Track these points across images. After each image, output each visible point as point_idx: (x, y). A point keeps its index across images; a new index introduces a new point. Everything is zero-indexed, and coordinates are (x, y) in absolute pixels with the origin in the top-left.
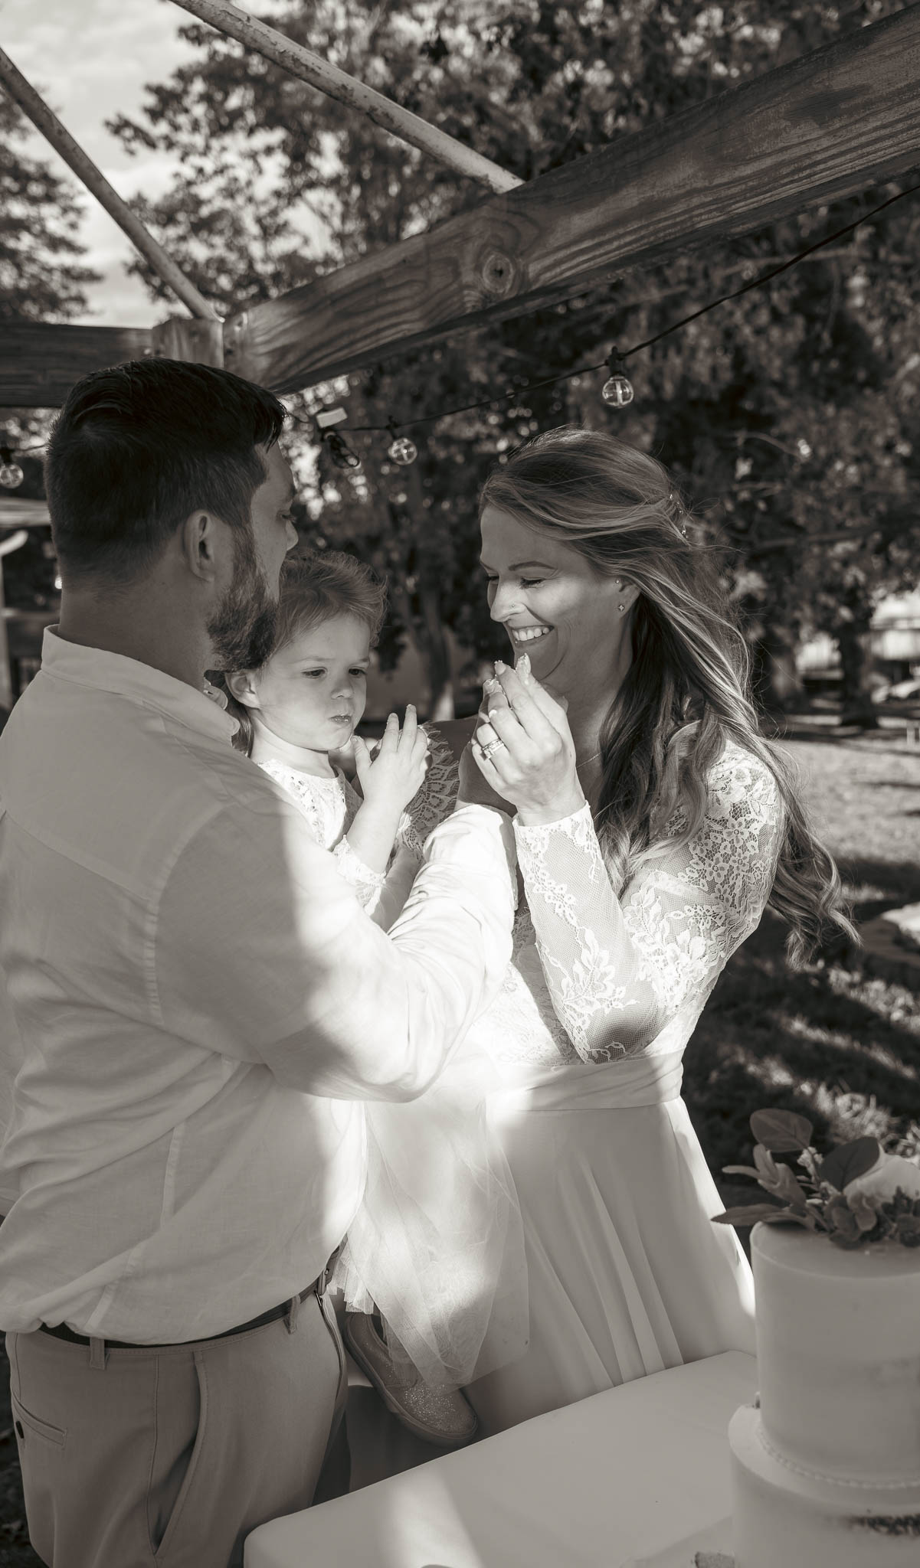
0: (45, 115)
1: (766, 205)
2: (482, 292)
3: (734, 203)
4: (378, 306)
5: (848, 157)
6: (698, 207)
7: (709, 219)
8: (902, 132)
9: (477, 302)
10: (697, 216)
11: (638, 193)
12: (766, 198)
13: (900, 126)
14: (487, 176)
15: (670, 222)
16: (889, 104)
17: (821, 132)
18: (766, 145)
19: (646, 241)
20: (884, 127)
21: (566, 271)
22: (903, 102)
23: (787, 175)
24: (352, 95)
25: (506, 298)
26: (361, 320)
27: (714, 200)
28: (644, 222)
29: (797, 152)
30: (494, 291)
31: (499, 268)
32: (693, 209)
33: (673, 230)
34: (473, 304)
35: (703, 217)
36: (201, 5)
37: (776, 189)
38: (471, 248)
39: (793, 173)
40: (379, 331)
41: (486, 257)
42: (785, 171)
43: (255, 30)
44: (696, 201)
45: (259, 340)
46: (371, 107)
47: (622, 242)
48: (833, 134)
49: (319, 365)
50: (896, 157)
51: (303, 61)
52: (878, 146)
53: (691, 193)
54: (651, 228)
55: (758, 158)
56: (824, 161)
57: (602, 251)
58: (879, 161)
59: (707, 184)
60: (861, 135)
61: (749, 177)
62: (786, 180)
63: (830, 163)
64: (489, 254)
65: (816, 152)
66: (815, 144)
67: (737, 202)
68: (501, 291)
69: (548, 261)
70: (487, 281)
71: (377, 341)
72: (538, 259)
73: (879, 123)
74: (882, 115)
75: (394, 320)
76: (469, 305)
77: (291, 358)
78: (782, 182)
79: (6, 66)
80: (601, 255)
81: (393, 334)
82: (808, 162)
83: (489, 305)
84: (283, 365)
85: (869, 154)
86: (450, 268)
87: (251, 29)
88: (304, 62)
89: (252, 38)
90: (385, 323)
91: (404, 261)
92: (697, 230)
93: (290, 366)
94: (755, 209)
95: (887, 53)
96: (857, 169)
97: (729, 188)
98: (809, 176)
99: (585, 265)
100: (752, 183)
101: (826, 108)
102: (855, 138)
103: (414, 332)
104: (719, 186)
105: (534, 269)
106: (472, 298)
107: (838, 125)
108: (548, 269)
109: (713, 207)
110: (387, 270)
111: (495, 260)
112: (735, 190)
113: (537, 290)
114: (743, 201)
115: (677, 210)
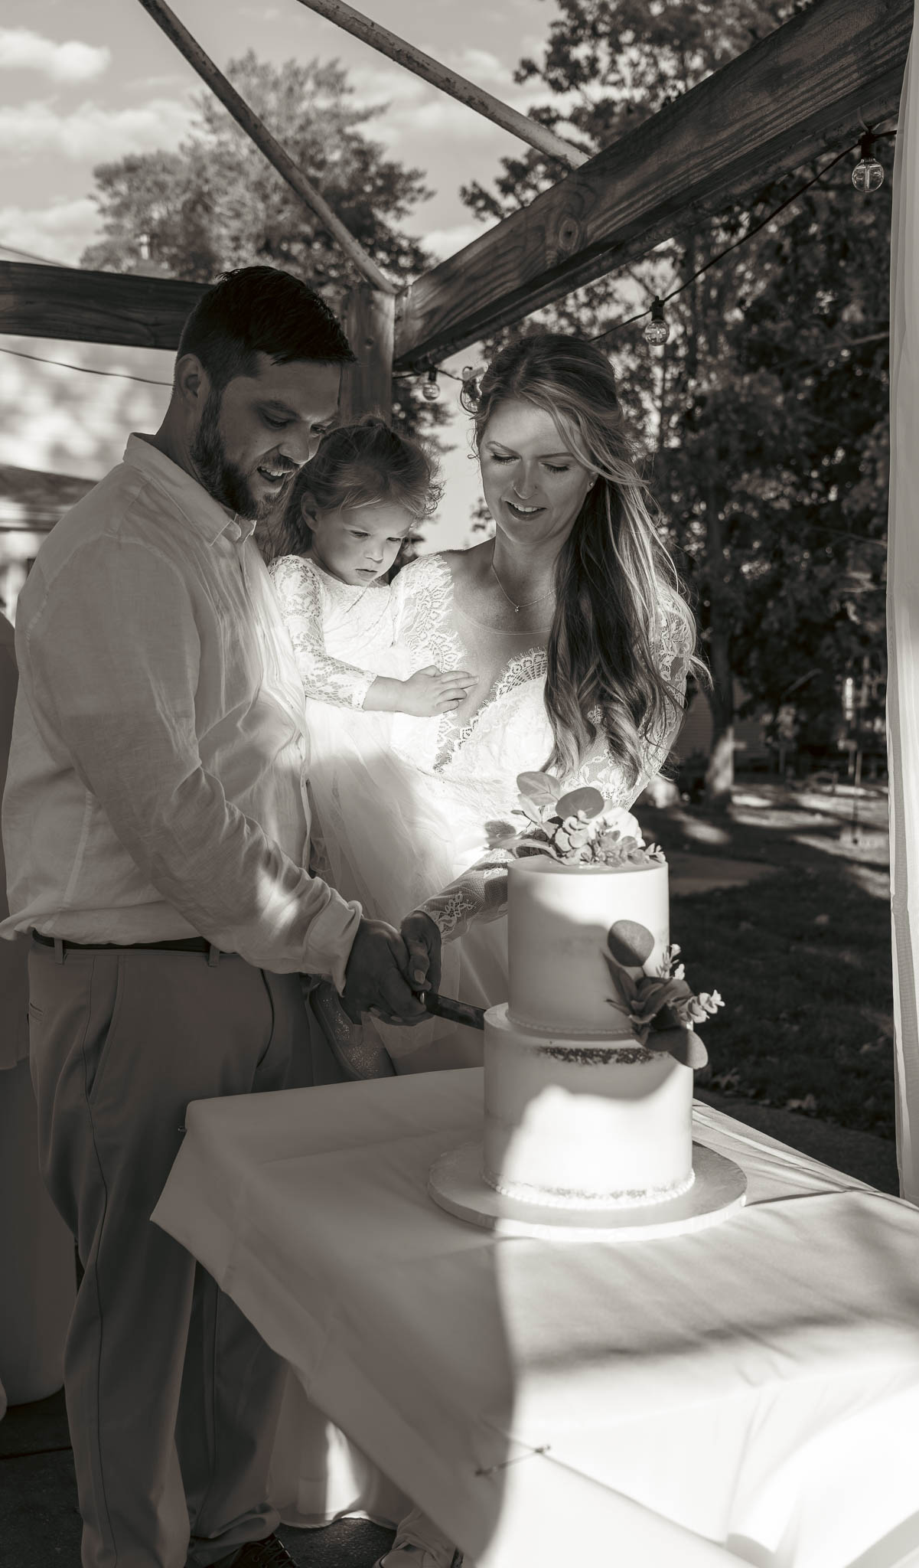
1: (735, 161)
2: (557, 251)
3: (714, 162)
4: (493, 270)
5: (785, 117)
6: (692, 168)
7: (698, 177)
8: (818, 94)
9: (553, 259)
10: (692, 174)
11: (658, 160)
12: (734, 156)
13: (817, 89)
14: (565, 156)
15: (676, 181)
16: (812, 72)
17: (768, 100)
18: (736, 113)
19: (659, 198)
20: (808, 91)
21: (610, 228)
22: (820, 70)
23: (748, 136)
24: (454, 87)
25: (572, 253)
26: (482, 283)
27: (704, 160)
28: (659, 183)
29: (756, 116)
30: (564, 249)
31: (569, 230)
32: (689, 170)
33: (676, 188)
34: (551, 261)
35: (696, 175)
36: (335, 13)
37: (740, 147)
38: (553, 216)
39: (751, 134)
40: (492, 291)
41: (562, 223)
42: (747, 133)
43: (377, 33)
44: (692, 163)
45: (418, 306)
46: (470, 96)
47: (645, 200)
48: (776, 100)
49: (453, 323)
50: (813, 115)
52: (803, 106)
53: (688, 158)
54: (664, 188)
55: (731, 124)
56: (771, 122)
57: (633, 209)
58: (804, 118)
59: (699, 148)
60: (794, 99)
61: (725, 141)
62: (747, 140)
63: (774, 124)
64: (566, 219)
65: (767, 116)
66: (766, 108)
67: (716, 161)
68: (569, 248)
69: (600, 221)
70: (561, 242)
71: (490, 298)
72: (593, 220)
73: (804, 89)
74: (807, 82)
75: (502, 280)
76: (549, 263)
77: (436, 319)
78: (744, 142)
79: (211, 70)
80: (632, 213)
81: (501, 292)
82: (761, 124)
83: (562, 261)
84: (431, 325)
85: (798, 114)
86: (539, 234)
87: (374, 33)
88: (416, 59)
89: (374, 39)
90: (497, 283)
91: (512, 231)
92: (692, 186)
93: (435, 326)
94: (728, 165)
95: (812, 32)
96: (790, 126)
97: (712, 150)
98: (761, 135)
99: (622, 222)
100: (726, 145)
101: (774, 80)
102: (790, 102)
103: (514, 288)
104: (706, 149)
105: (590, 228)
106: (551, 256)
107: (780, 93)
108: (599, 227)
109: (702, 166)
110: (500, 239)
111: (567, 223)
112: (716, 151)
113: (592, 245)
114: (720, 159)
115: (680, 171)
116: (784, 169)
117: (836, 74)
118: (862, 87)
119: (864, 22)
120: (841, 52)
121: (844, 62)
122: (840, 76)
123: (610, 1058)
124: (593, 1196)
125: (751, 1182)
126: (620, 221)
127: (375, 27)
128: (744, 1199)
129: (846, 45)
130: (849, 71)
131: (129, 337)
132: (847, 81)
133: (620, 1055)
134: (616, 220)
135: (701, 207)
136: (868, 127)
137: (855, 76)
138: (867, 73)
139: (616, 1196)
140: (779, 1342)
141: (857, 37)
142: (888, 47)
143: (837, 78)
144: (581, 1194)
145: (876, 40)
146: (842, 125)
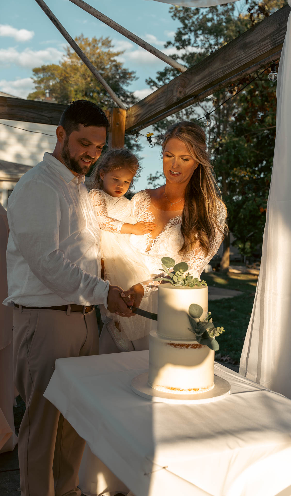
0: (80, 52)
1: (232, 71)
2: (177, 98)
4: (157, 103)
5: (248, 58)
6: (219, 73)
8: (258, 51)
10: (219, 75)
11: (208, 70)
12: (232, 69)
14: (180, 68)
15: (214, 77)
16: (256, 45)
17: (243, 53)
18: (233, 56)
19: (209, 82)
20: (255, 50)
21: (193, 91)
22: (259, 44)
23: (236, 64)
24: (146, 46)
26: (153, 107)
27: (222, 71)
28: (209, 77)
29: (239, 58)
31: (181, 91)
33: (214, 79)
35: (220, 75)
36: (110, 23)
37: (234, 67)
38: (176, 86)
39: (238, 63)
40: (156, 109)
41: (178, 89)
42: (236, 62)
44: (219, 71)
45: (133, 113)
46: (151, 49)
48: (245, 53)
49: (144, 119)
50: (257, 57)
51: (134, 37)
52: (254, 55)
53: (218, 70)
54: (210, 79)
55: (231, 60)
56: (243, 59)
57: (200, 85)
58: (254, 58)
59: (221, 67)
60: (251, 52)
61: (229, 65)
62: (236, 65)
63: (245, 60)
64: (179, 88)
65: (242, 57)
66: (242, 55)
67: (227, 71)
68: (180, 97)
69: (190, 89)
70: (178, 95)
71: (156, 111)
72: (188, 88)
73: (254, 49)
74: (255, 47)
76: (174, 101)
77: (139, 117)
78: (235, 65)
79: (71, 40)
80: (200, 86)
81: (159, 109)
82: (241, 60)
83: (178, 101)
84: (137, 119)
85: (252, 57)
86: (171, 92)
87: (122, 29)
89: (122, 31)
90: (158, 107)
91: (163, 91)
92: (219, 78)
93: (139, 120)
94: (230, 72)
95: (257, 32)
98: (240, 63)
99: (197, 89)
100: (230, 66)
101: (245, 47)
102: (249, 53)
103: (163, 109)
104: (223, 67)
105: (187, 90)
106: (175, 99)
107: (247, 50)
108: (190, 90)
109: (222, 72)
110: (159, 94)
111: (180, 89)
112: (226, 68)
113: (187, 96)
114: (228, 70)
115: (215, 74)
116: (247, 74)
117: (264, 45)
118: (272, 49)
119: (273, 30)
120: (265, 39)
121: (266, 42)
122: (265, 46)
123: (188, 347)
124: (183, 390)
125: (232, 387)
126: (197, 88)
127: (122, 28)
128: (230, 392)
129: (267, 36)
130: (268, 44)
131: (43, 121)
132: (267, 47)
133: (192, 346)
134: (195, 88)
135: (222, 85)
136: (273, 62)
137: (270, 46)
138: (273, 45)
139: (190, 390)
140: (240, 436)
141: (270, 34)
142: (280, 37)
143: (264, 46)
144: (179, 389)
145: (276, 35)
146: (265, 61)
